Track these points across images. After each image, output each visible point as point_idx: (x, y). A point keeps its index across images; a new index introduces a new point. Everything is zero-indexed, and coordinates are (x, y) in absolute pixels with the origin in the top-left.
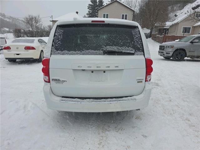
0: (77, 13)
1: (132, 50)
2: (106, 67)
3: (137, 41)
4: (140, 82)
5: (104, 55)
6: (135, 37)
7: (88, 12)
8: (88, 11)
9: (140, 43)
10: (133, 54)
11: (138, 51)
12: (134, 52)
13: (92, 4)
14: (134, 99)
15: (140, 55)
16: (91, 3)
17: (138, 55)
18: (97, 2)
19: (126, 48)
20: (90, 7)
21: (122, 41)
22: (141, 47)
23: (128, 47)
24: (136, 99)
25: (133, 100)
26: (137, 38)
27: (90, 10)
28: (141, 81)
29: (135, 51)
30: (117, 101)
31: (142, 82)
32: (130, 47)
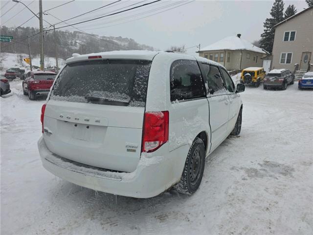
0: (239, 36)
1: (126, 98)
2: (85, 120)
3: (138, 85)
4: (131, 150)
5: (88, 102)
6: (139, 77)
7: (264, 32)
8: (265, 30)
9: (143, 88)
10: (126, 104)
11: (137, 100)
12: (128, 102)
13: (273, 18)
14: (119, 177)
15: (139, 106)
16: (271, 17)
17: (133, 106)
18: (282, 14)
19: (117, 94)
20: (268, 24)
21: (115, 84)
22: (142, 94)
23: (121, 94)
24: (121, 178)
25: (117, 178)
26: (141, 78)
27: (267, 27)
28: (134, 149)
29: (132, 99)
30: (95, 173)
31: (134, 151)
32: (124, 94)
